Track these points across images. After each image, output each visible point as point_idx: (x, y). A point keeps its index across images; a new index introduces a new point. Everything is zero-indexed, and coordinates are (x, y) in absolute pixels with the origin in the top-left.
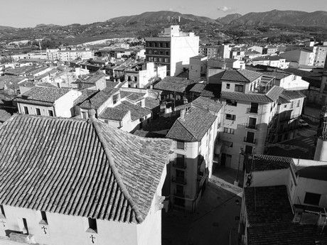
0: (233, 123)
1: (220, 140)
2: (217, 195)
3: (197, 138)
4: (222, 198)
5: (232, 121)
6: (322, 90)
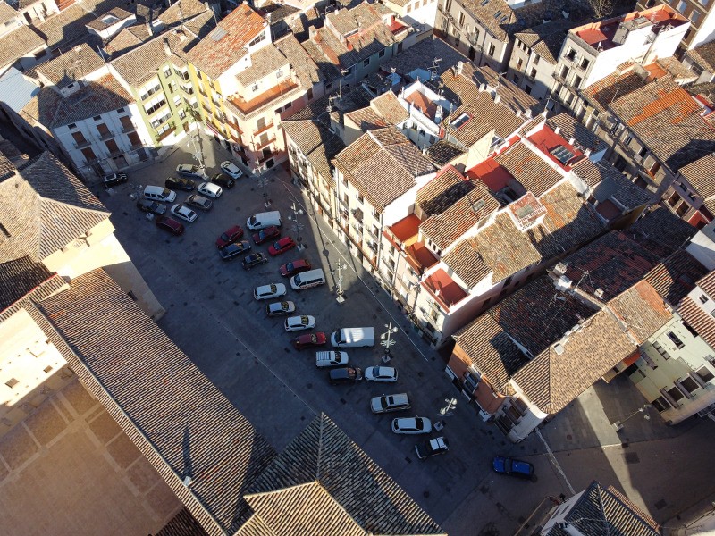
0: (674, 348)
2: (571, 432)
3: (554, 408)
4: (574, 441)
5: (674, 345)
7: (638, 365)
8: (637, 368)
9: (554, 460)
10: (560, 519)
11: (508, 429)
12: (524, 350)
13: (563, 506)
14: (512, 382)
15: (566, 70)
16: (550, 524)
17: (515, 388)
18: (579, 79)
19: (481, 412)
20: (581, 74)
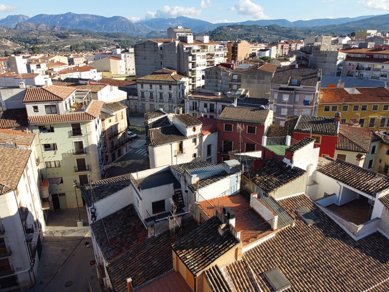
0: (55, 154)
1: (44, 179)
2: (61, 248)
4: (68, 249)
6: (140, 98)
7: (55, 193)
8: (56, 195)
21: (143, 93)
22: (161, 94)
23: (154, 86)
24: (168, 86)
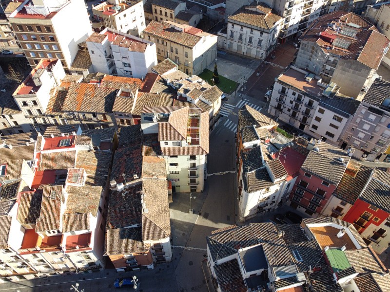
0: (177, 168)
2: (182, 232)
3: (168, 232)
4: (186, 234)
5: (175, 167)
6: (229, 37)
8: (174, 186)
9: (189, 248)
10: (213, 264)
11: (164, 260)
12: (135, 226)
13: (208, 258)
14: (145, 242)
15: (29, 111)
16: (212, 269)
17: (149, 243)
18: (39, 110)
19: (148, 267)
20: (38, 108)
21: (232, 33)
22: (251, 38)
23: (245, 29)
24: (259, 33)
